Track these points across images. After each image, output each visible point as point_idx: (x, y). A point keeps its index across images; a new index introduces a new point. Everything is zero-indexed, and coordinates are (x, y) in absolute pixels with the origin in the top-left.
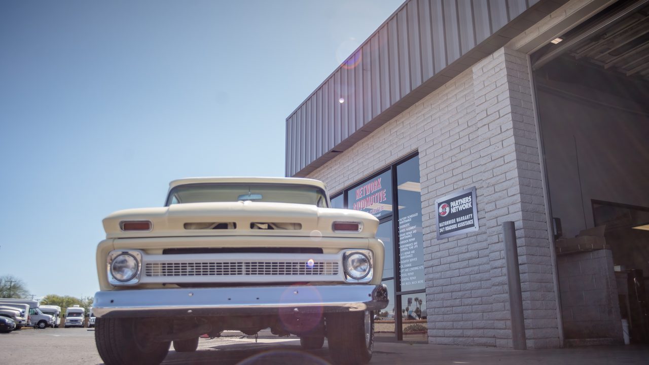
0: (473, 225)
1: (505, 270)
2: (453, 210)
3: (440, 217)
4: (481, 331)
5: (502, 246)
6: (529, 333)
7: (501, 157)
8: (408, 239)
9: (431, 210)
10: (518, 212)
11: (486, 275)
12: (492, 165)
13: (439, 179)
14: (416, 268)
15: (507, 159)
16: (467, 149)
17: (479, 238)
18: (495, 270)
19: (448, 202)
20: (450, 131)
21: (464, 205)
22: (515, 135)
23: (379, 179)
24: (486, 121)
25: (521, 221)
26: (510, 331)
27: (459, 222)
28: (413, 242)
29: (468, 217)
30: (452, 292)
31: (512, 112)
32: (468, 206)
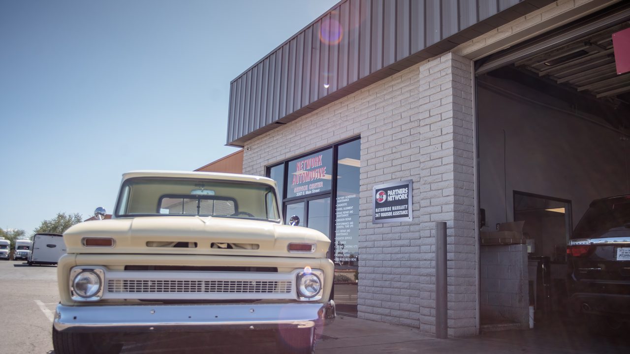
0: (407, 216)
1: (434, 263)
2: (390, 199)
3: (376, 202)
4: (407, 313)
5: (433, 240)
6: (450, 322)
7: (439, 158)
8: (345, 217)
9: (368, 194)
10: (450, 212)
11: (416, 263)
12: (431, 164)
13: (378, 166)
14: (351, 246)
15: (445, 160)
16: (408, 143)
17: (412, 228)
18: (425, 262)
19: (386, 190)
20: (392, 122)
21: (400, 195)
22: (454, 140)
23: (320, 156)
24: (428, 121)
25: (453, 221)
26: (434, 319)
27: (395, 211)
28: (349, 221)
29: (403, 207)
30: (383, 274)
31: (454, 117)
32: (404, 197)
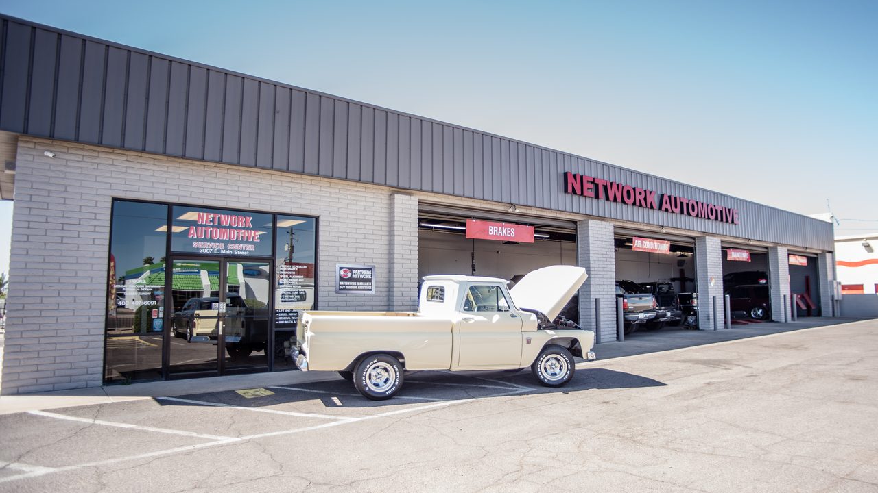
0: (371, 290)
2: (355, 276)
3: (340, 277)
8: (292, 285)
9: (330, 269)
13: (341, 249)
17: (374, 299)
19: (351, 269)
21: (365, 275)
23: (249, 218)
27: (359, 285)
29: (367, 284)
32: (367, 277)
